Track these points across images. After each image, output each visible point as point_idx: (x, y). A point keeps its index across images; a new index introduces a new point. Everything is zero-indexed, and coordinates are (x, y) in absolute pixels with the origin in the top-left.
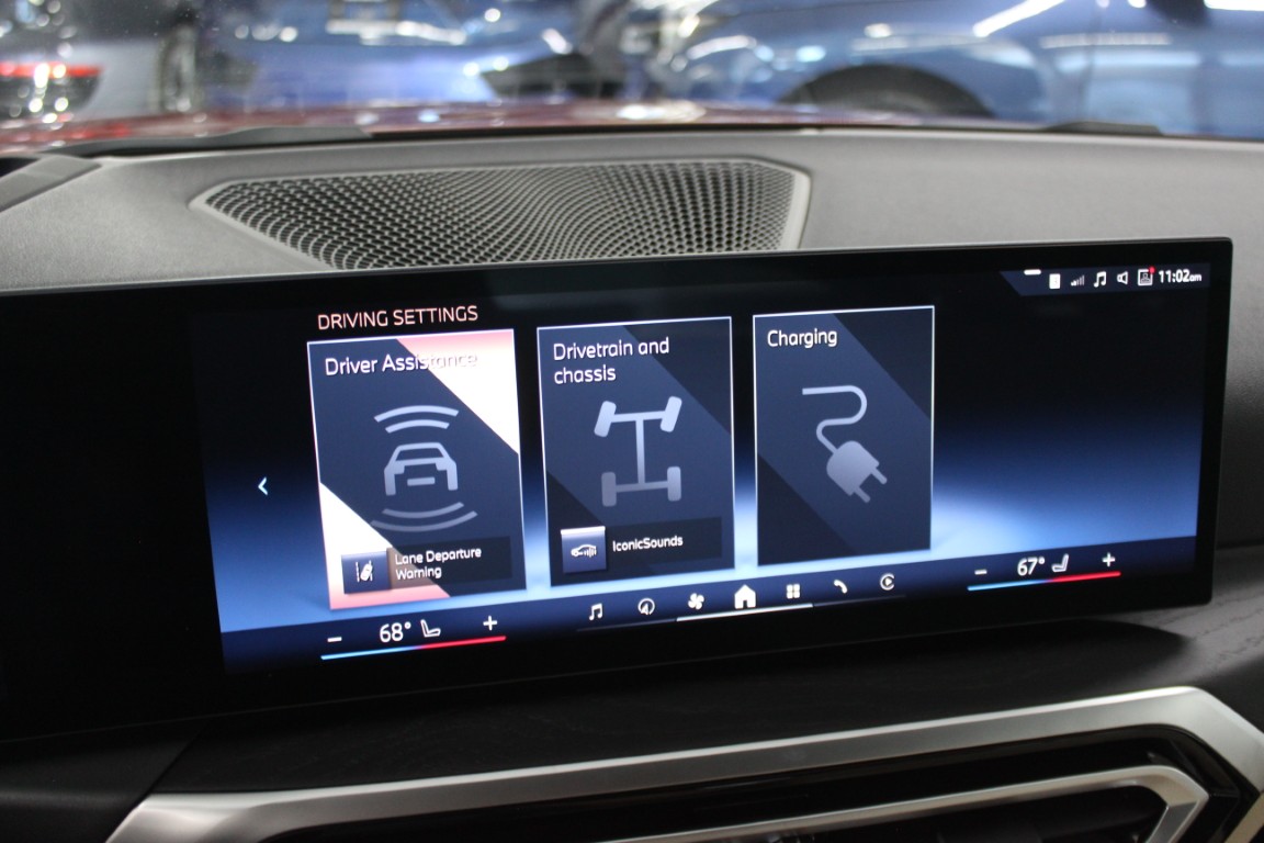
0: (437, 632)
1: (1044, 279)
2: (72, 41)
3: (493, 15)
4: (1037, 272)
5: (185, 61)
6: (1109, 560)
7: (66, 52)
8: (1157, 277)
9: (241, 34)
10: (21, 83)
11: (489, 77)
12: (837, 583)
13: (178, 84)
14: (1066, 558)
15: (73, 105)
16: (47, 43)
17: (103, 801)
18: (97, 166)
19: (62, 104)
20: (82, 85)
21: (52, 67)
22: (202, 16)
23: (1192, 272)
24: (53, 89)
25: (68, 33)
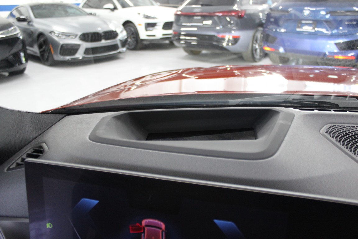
2: (234, 30)
3: (341, 28)
5: (259, 35)
7: (233, 32)
9: (274, 30)
10: (223, 39)
11: (336, 44)
13: (256, 41)
15: (233, 44)
16: (229, 31)
19: (230, 44)
20: (236, 40)
21: (229, 36)
22: (264, 26)
24: (229, 40)
25: (234, 28)
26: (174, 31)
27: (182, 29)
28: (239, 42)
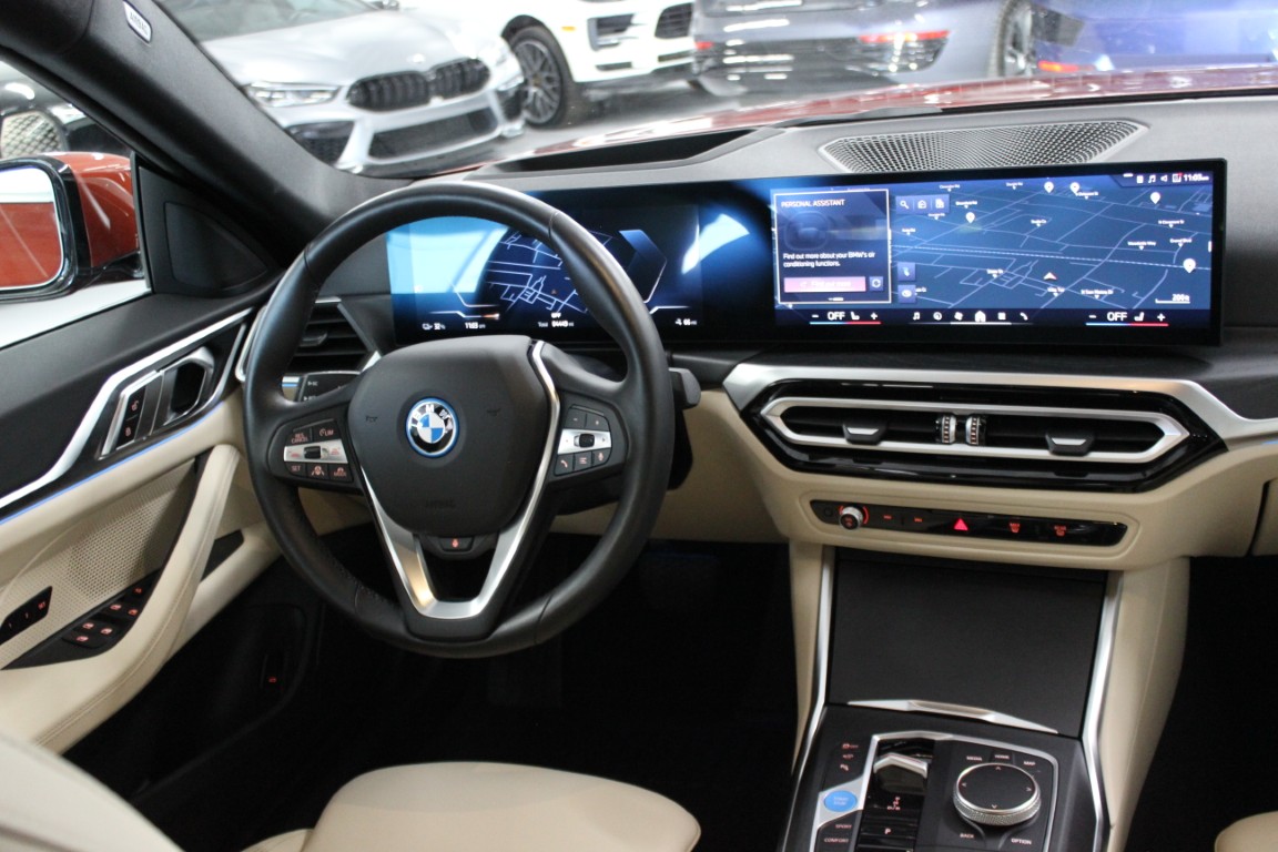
0: (857, 318)
1: (1134, 178)
4: (1130, 175)
5: (1025, 18)
6: (1161, 317)
7: (919, 17)
8: (1183, 178)
10: (884, 48)
12: (1022, 314)
13: (1016, 44)
14: (1142, 314)
16: (906, 12)
17: (727, 363)
18: (783, 132)
19: (913, 66)
20: (933, 45)
21: (908, 31)
23: (1204, 175)
24: (906, 52)
26: (698, 38)
27: (729, 29)
28: (947, 52)
